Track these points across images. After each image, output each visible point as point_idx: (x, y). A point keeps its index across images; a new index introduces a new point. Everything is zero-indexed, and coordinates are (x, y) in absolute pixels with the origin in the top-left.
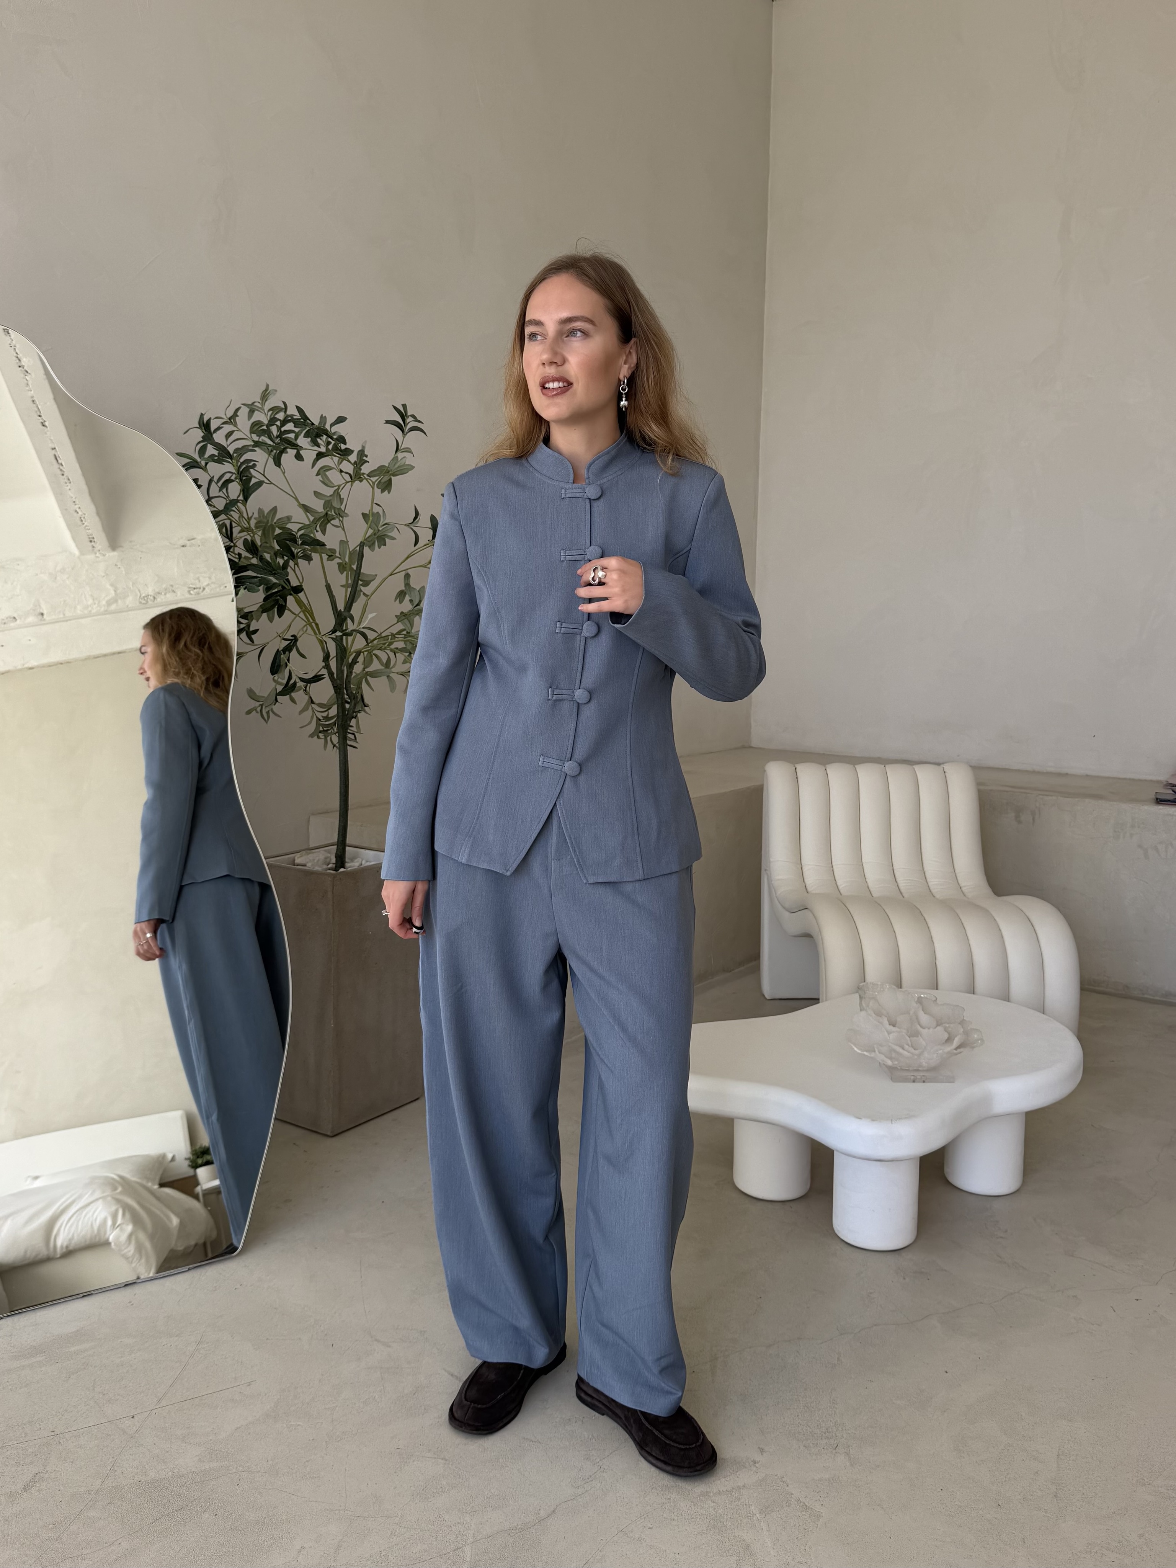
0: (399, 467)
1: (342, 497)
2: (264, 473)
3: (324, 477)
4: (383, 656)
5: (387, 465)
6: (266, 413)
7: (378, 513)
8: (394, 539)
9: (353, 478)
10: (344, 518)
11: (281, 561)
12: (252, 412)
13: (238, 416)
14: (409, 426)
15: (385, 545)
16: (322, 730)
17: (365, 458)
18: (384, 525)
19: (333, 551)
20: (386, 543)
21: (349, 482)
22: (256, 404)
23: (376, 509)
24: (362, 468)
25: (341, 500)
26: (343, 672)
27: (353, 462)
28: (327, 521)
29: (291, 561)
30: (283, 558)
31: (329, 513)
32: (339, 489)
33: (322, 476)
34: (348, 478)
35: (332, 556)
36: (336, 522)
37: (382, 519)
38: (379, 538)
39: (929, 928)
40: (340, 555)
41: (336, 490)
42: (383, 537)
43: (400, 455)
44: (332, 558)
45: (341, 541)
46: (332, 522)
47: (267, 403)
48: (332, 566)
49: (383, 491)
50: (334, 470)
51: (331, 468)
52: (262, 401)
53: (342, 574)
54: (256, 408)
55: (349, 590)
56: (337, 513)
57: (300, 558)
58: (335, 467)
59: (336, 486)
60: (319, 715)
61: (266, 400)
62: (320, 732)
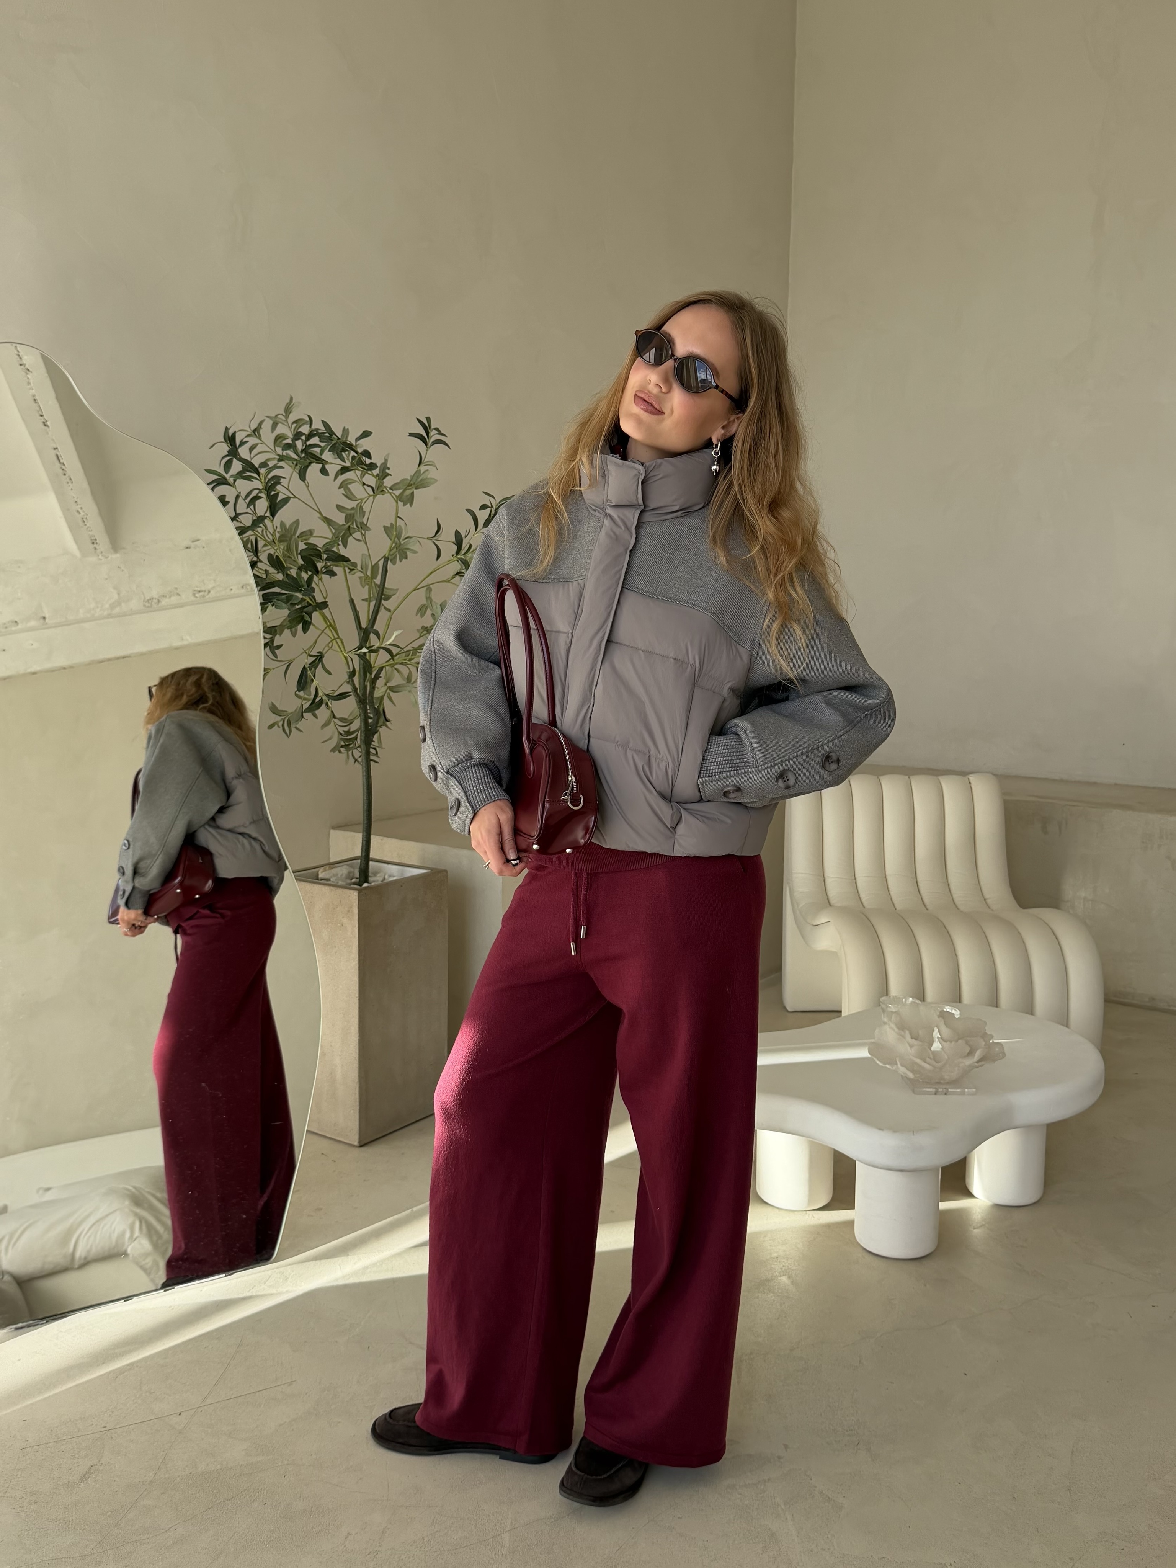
0: (422, 480)
1: (364, 510)
2: (288, 486)
3: (347, 491)
4: (404, 670)
5: (410, 479)
6: (290, 425)
7: (400, 526)
8: (415, 552)
9: (375, 492)
10: (367, 532)
11: (305, 576)
12: (274, 426)
13: (261, 429)
14: (432, 440)
15: (406, 558)
16: (346, 743)
17: (387, 471)
18: (405, 539)
19: (355, 565)
20: (407, 556)
21: (371, 496)
22: (279, 416)
23: (399, 523)
24: (384, 480)
25: (363, 514)
26: (365, 687)
27: (375, 474)
28: (349, 534)
29: (315, 576)
30: (307, 573)
31: (351, 526)
32: (361, 502)
33: (345, 490)
34: (371, 493)
35: (353, 570)
36: (357, 535)
37: (404, 533)
38: (401, 552)
39: (952, 941)
40: (362, 569)
41: (358, 504)
42: (405, 550)
43: (423, 468)
44: (353, 572)
45: (364, 555)
46: (353, 535)
47: (291, 415)
48: (355, 580)
49: (405, 505)
50: (357, 483)
51: (354, 482)
52: (286, 413)
53: (363, 588)
54: (280, 420)
55: (373, 604)
56: (360, 526)
57: (324, 573)
58: (358, 480)
59: (359, 500)
60: (341, 730)
61: (290, 413)
62: (342, 746)
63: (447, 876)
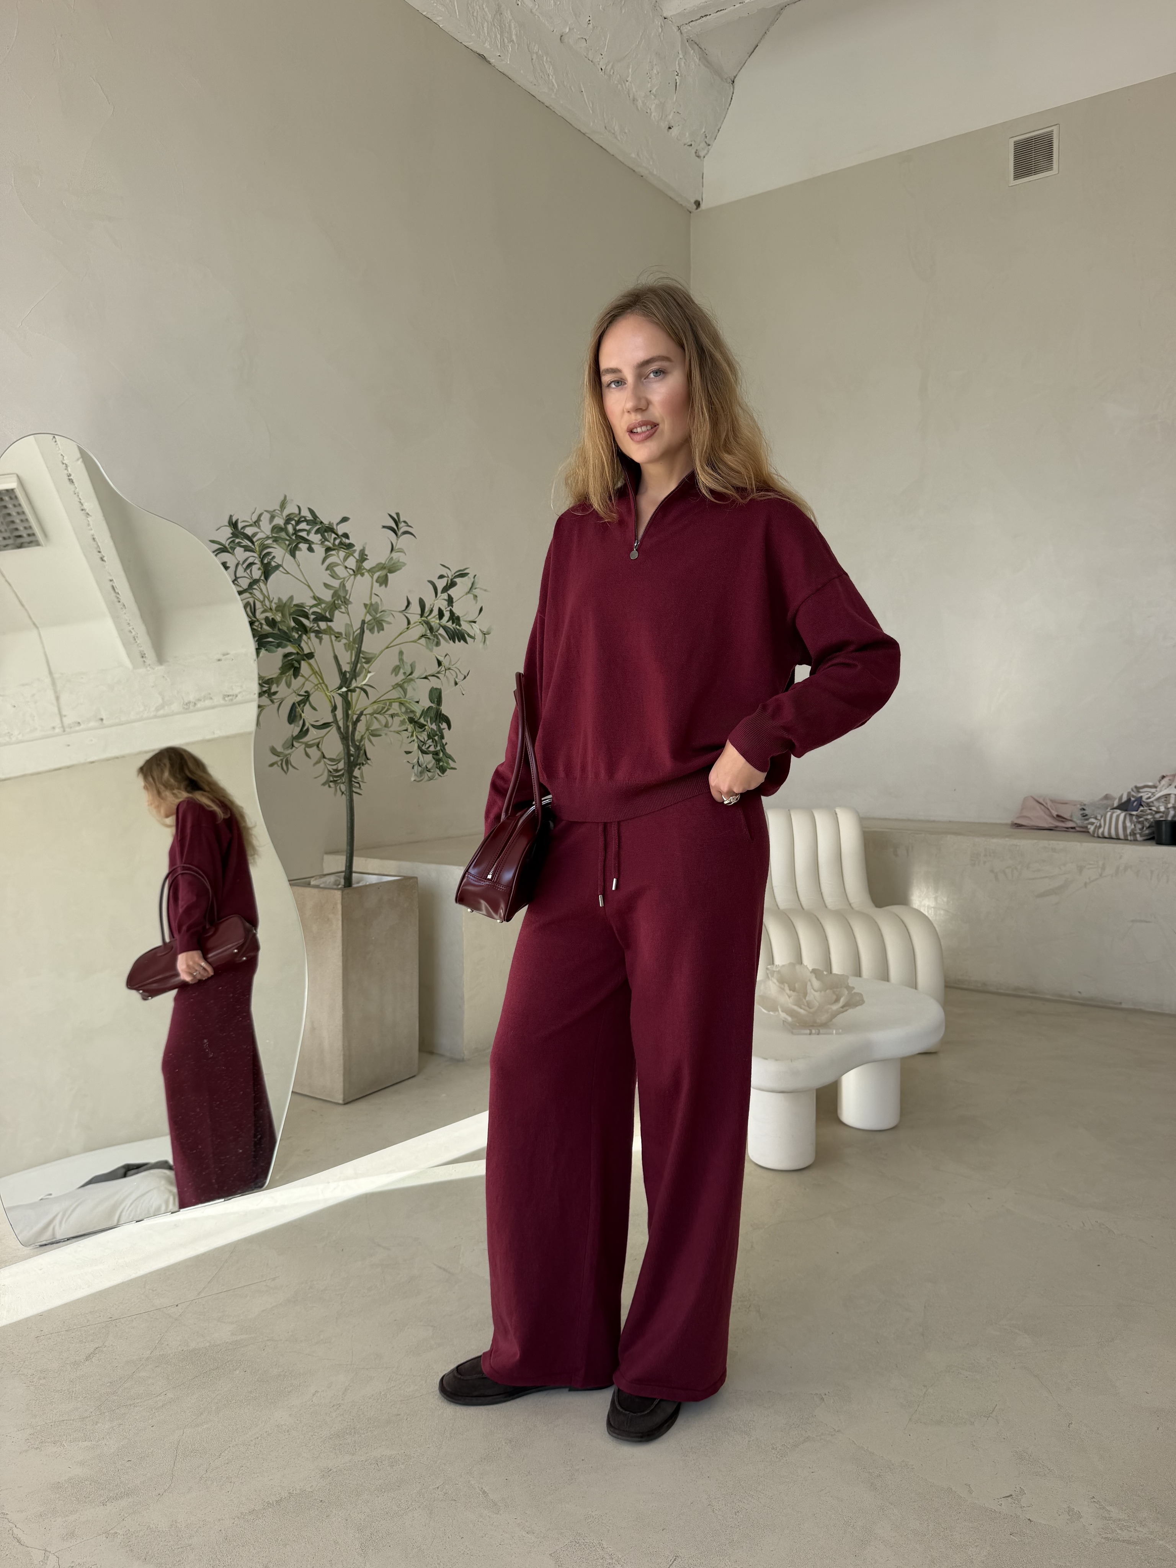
0: (394, 563)
1: (347, 588)
2: (282, 564)
3: (333, 572)
5: (383, 562)
7: (376, 603)
8: (389, 623)
9: (356, 573)
10: (349, 606)
11: (296, 635)
12: (272, 518)
13: (261, 521)
14: (402, 530)
15: (383, 630)
16: (333, 779)
17: (365, 557)
18: (381, 612)
19: (340, 634)
20: (383, 627)
21: (352, 576)
22: (277, 511)
23: (375, 599)
24: (363, 564)
25: (346, 591)
26: (348, 728)
27: (355, 557)
28: (334, 608)
29: (304, 636)
30: (298, 633)
31: (336, 602)
32: (344, 581)
33: (331, 572)
34: (352, 573)
35: (339, 637)
36: (342, 610)
37: (380, 608)
38: (378, 624)
40: (346, 636)
41: (341, 582)
42: (381, 622)
43: (395, 555)
44: (339, 639)
45: (347, 625)
46: (339, 610)
47: (285, 510)
48: (340, 647)
49: (381, 585)
50: (340, 565)
51: (337, 565)
52: (281, 510)
53: (347, 651)
54: (277, 514)
55: (353, 662)
56: (343, 601)
58: (340, 563)
59: (342, 579)
60: (330, 768)
61: (285, 508)
62: (331, 782)
63: (417, 882)
